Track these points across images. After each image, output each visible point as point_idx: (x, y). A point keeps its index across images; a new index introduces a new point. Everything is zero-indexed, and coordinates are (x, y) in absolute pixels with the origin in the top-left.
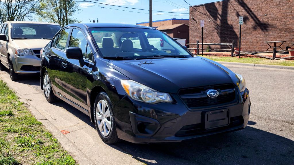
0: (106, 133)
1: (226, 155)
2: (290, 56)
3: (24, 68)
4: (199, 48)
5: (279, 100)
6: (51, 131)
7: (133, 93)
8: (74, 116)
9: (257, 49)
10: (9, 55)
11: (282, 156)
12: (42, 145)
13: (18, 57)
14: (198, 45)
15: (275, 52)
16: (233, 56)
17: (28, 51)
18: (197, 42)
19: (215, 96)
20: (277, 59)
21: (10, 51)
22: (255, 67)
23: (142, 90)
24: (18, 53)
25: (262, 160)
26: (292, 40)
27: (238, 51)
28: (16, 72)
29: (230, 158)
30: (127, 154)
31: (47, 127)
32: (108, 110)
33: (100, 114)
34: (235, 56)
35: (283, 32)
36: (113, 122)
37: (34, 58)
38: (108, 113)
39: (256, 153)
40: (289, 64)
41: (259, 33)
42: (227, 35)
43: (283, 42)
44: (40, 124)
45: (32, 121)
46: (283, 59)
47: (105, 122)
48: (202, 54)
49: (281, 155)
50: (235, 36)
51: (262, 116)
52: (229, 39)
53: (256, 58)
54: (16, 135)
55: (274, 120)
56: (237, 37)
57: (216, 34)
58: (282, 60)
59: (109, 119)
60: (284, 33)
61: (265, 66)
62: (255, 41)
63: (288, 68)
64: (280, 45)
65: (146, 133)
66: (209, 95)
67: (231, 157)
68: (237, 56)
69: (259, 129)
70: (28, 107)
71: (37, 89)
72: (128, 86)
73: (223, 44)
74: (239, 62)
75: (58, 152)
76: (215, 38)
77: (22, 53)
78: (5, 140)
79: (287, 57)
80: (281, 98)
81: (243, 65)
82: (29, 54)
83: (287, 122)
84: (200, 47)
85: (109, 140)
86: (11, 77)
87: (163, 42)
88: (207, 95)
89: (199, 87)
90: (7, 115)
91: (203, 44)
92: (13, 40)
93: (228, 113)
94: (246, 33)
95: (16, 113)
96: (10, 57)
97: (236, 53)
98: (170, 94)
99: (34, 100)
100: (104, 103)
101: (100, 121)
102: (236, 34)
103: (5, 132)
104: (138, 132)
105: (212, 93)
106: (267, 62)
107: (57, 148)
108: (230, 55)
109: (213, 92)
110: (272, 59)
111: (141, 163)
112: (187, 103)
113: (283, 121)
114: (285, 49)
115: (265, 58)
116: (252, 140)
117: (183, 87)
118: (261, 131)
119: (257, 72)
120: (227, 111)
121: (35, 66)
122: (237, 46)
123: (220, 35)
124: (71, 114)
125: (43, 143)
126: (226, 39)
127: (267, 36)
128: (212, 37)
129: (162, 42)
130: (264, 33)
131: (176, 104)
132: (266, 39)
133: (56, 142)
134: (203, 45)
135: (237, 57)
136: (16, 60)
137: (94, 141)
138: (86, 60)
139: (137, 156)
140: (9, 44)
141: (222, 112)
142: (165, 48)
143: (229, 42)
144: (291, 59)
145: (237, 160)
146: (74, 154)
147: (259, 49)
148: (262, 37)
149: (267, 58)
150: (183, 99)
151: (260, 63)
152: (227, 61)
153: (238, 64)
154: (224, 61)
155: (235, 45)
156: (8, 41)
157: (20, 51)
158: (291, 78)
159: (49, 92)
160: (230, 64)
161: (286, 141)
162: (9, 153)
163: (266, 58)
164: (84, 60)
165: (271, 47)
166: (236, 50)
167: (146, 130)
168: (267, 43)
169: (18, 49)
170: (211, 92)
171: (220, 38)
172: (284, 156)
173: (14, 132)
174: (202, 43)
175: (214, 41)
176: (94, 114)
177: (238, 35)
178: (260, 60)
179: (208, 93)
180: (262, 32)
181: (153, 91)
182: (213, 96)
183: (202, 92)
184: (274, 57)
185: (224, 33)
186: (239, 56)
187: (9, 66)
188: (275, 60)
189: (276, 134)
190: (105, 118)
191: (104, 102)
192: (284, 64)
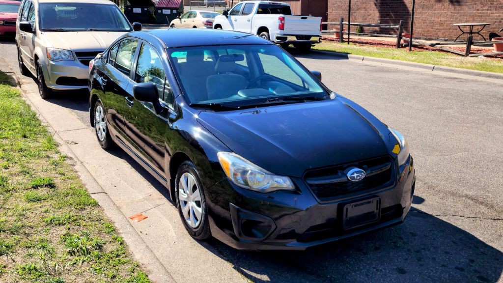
0: (194, 224)
1: (374, 266)
2: (494, 50)
3: (62, 81)
4: (343, 30)
5: (466, 150)
6: (112, 219)
7: (235, 175)
8: (144, 179)
9: (440, 34)
10: (36, 57)
11: (458, 271)
12: (101, 251)
13: (52, 63)
14: (342, 25)
15: (470, 42)
16: (400, 48)
17: (66, 52)
18: (340, 20)
19: (359, 179)
20: (472, 55)
21: (39, 51)
22: (434, 71)
23: (250, 171)
24: (52, 56)
25: (426, 278)
26: (500, 22)
27: (409, 39)
28: (48, 87)
29: (379, 273)
30: (226, 260)
31: (105, 209)
32: (197, 191)
33: (184, 192)
34: (402, 47)
35: (486, 8)
36: (205, 212)
37: (77, 65)
38: (197, 195)
39: (420, 263)
40: (491, 68)
41: (444, 8)
42: (391, 8)
43: (485, 25)
44: (96, 205)
45: (83, 198)
46: (482, 57)
47: (192, 207)
48: (347, 40)
49: (457, 268)
50: (405, 10)
51: (435, 185)
52: (394, 15)
53: (437, 52)
54: (63, 230)
55: (453, 194)
56: (409, 12)
57: (374, 5)
58: (481, 59)
59: (198, 203)
60: (488, 10)
61: (451, 71)
62: (439, 20)
63: (490, 76)
64: (480, 30)
65: (254, 236)
66: (350, 177)
67: (381, 271)
68: (406, 46)
69: (428, 213)
70: (73, 165)
71: (82, 119)
72: (228, 164)
73: (383, 26)
74: (409, 60)
75: (125, 263)
76: (371, 12)
77: (57, 57)
78: (47, 240)
79: (490, 54)
80: (469, 146)
81: (415, 66)
82: (69, 59)
83: (472, 199)
84: (346, 28)
85: (198, 236)
86: (41, 92)
87: (283, 22)
88: (347, 177)
89: (336, 165)
90: (46, 186)
91: (351, 23)
92: (43, 32)
93: (379, 203)
94: (423, 7)
95: (57, 181)
96: (38, 61)
97: (405, 41)
98: (291, 179)
99: (80, 143)
100: (192, 179)
101: (186, 203)
102: (407, 8)
103: (46, 224)
104: (242, 233)
105: (355, 175)
106: (455, 62)
107: (124, 255)
108: (395, 46)
109: (357, 172)
110: (463, 56)
111: (246, 279)
112: (316, 192)
113: (466, 196)
114: (487, 37)
115: (452, 53)
116: (415, 236)
117: (311, 167)
118: (431, 216)
119: (436, 85)
120: (377, 201)
121: (78, 77)
122: (407, 27)
123: (381, 8)
124: (139, 175)
125: (103, 245)
126: (388, 15)
127: (458, 13)
128: (366, 10)
129: (281, 22)
130: (453, 8)
131: (300, 194)
132: (457, 18)
133: (121, 244)
134: (351, 26)
135: (405, 49)
136: (49, 68)
137: (175, 233)
138: (163, 104)
139: (239, 266)
140: (36, 39)
141: (369, 202)
142: (286, 31)
143: (395, 23)
144: (496, 57)
145: (390, 276)
146: (149, 268)
147: (444, 35)
148: (449, 13)
149: (456, 54)
150: (311, 185)
151: (444, 63)
152: (388, 58)
153: (407, 65)
154: (384, 58)
155: (404, 26)
156: (35, 33)
157: (55, 53)
158: (492, 100)
159: (104, 134)
160: (393, 63)
161: (468, 240)
162: (56, 268)
163: (454, 53)
164: (161, 103)
165: (464, 33)
166: (404, 36)
167: (254, 231)
168: (459, 26)
169: (52, 49)
170: (353, 173)
171: (380, 13)
172: (462, 270)
173: (60, 224)
174: (349, 22)
175: (370, 17)
176: (176, 190)
177: (410, 9)
178: (443, 57)
179: (349, 175)
180: (451, 6)
181: (266, 173)
182: (357, 179)
183: (340, 174)
184: (468, 52)
185: (387, 5)
186: (408, 48)
187: (37, 75)
188: (469, 58)
189: (454, 224)
190: (193, 201)
191: (191, 177)
192: (483, 66)
